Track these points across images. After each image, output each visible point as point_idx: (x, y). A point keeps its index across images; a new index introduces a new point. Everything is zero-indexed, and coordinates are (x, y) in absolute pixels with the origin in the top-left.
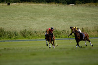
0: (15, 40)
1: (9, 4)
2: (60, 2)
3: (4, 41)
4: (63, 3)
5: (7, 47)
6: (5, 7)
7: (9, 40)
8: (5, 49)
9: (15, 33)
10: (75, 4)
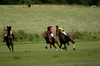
0: (36, 42)
2: (82, 4)
4: (85, 5)
5: (28, 50)
7: (30, 42)
8: (26, 51)
9: (36, 35)
10: (97, 6)
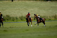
0: (16, 22)
1: (12, 1)
3: (10, 23)
6: (10, 3)
7: (12, 22)
8: (10, 27)
10: (51, 1)
